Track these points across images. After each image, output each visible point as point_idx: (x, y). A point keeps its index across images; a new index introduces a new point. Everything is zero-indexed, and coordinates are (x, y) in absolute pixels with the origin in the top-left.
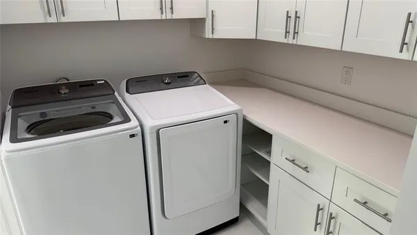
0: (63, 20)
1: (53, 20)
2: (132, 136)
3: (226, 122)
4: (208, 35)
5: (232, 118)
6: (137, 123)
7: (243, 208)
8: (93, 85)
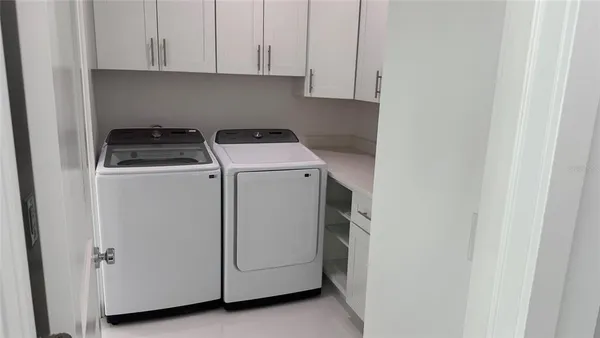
0: (165, 69)
1: (155, 68)
2: (212, 177)
3: (307, 175)
4: (307, 94)
5: (315, 174)
6: (218, 165)
7: (325, 278)
8: (184, 133)
